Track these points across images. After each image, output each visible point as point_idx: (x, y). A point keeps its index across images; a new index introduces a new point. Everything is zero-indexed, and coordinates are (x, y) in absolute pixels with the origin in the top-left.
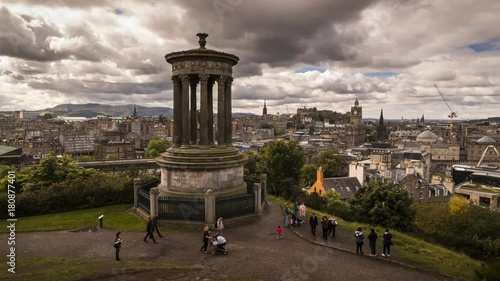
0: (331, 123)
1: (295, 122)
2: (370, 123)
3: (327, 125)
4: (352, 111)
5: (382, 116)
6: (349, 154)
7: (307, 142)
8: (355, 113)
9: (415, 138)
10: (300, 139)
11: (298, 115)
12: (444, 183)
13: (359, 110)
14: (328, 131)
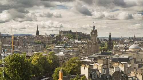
0: (79, 40)
1: (57, 40)
2: (104, 40)
3: (76, 41)
4: (92, 33)
5: (110, 35)
6: (86, 60)
7: (62, 53)
8: (93, 33)
9: (128, 49)
10: (59, 51)
11: (60, 35)
12: (137, 76)
13: (96, 32)
14: (76, 45)
